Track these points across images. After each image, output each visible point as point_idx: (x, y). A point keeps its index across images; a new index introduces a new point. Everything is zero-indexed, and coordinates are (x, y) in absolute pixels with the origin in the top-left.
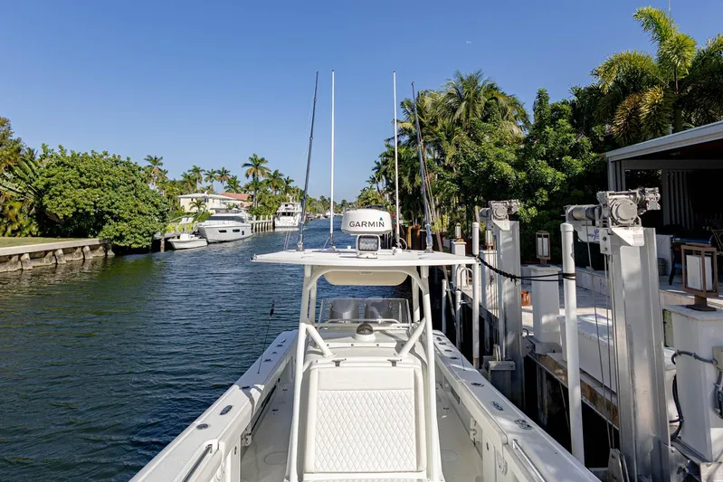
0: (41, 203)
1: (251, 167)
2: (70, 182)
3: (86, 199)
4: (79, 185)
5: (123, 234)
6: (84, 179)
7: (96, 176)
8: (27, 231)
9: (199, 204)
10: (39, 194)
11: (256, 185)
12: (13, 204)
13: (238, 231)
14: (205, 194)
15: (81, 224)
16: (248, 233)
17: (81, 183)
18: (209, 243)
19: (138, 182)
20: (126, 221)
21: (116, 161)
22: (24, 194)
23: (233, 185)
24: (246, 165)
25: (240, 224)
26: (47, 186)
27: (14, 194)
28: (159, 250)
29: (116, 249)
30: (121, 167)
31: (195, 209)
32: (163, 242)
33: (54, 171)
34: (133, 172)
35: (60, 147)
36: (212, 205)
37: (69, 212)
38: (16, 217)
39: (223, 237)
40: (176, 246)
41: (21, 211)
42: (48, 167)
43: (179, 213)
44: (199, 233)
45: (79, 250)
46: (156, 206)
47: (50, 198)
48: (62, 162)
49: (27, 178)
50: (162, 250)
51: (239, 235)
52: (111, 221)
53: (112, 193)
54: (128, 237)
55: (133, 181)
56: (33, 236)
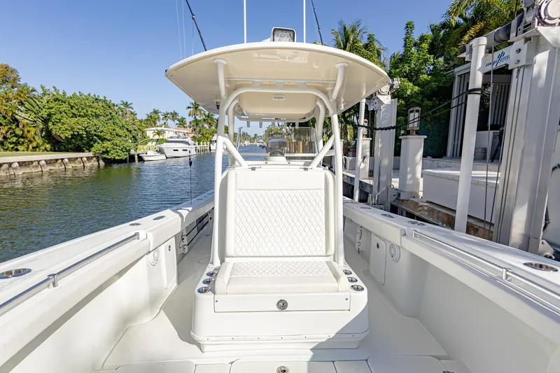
0: (48, 127)
1: (192, 109)
2: (65, 113)
3: (79, 125)
4: (71, 115)
5: (108, 149)
6: (74, 111)
7: (83, 109)
8: (43, 148)
9: (159, 133)
10: (45, 121)
11: (197, 122)
12: (29, 129)
13: (186, 150)
14: (163, 128)
15: (78, 143)
16: (193, 152)
17: (73, 114)
18: (167, 158)
19: (114, 114)
20: (109, 141)
21: (96, 99)
22: (34, 121)
23: (182, 123)
24: (189, 107)
25: (187, 146)
26: (49, 115)
27: (29, 122)
28: (134, 161)
29: (104, 159)
30: (100, 104)
31: (157, 137)
32: (136, 157)
33: (52, 105)
34: (109, 107)
35: (54, 87)
36: (168, 135)
37: (68, 134)
38: (34, 138)
39: (176, 154)
40: (145, 158)
41: (35, 134)
42: (48, 102)
43: (146, 140)
44: (161, 151)
45: (79, 159)
46: (130, 131)
47: (53, 124)
48: (57, 99)
49: (34, 110)
50: (137, 162)
51: (187, 153)
52: (99, 141)
53: (95, 121)
54: (112, 152)
55: (110, 114)
56: (47, 151)
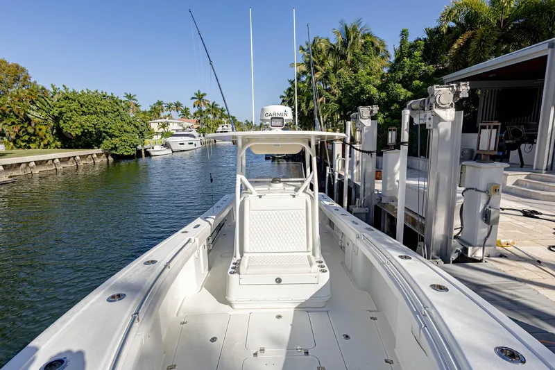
0: (58, 125)
1: (196, 100)
2: (75, 111)
3: (89, 122)
4: (81, 113)
5: (117, 146)
6: (84, 109)
7: (92, 107)
8: (54, 145)
9: (163, 126)
10: (56, 119)
11: (201, 113)
12: (41, 127)
13: (192, 143)
14: (167, 120)
15: (87, 140)
16: (199, 145)
17: (83, 111)
18: (173, 152)
19: (121, 110)
20: (117, 137)
21: (104, 96)
22: (46, 120)
23: (185, 113)
24: (193, 98)
25: (192, 139)
26: (61, 113)
27: (40, 120)
28: (142, 157)
29: (113, 155)
30: (108, 100)
31: (162, 130)
32: (143, 151)
33: (63, 104)
34: (117, 103)
35: (64, 86)
36: (173, 127)
37: (79, 132)
38: (45, 136)
39: (182, 147)
40: (153, 153)
41: (47, 132)
42: (58, 101)
43: (151, 133)
44: (167, 145)
45: (90, 157)
46: (137, 127)
47: (64, 123)
48: (67, 97)
49: (45, 109)
50: (144, 157)
51: (192, 147)
52: (108, 137)
53: (104, 118)
54: (120, 148)
55: (118, 110)
56: (58, 148)
